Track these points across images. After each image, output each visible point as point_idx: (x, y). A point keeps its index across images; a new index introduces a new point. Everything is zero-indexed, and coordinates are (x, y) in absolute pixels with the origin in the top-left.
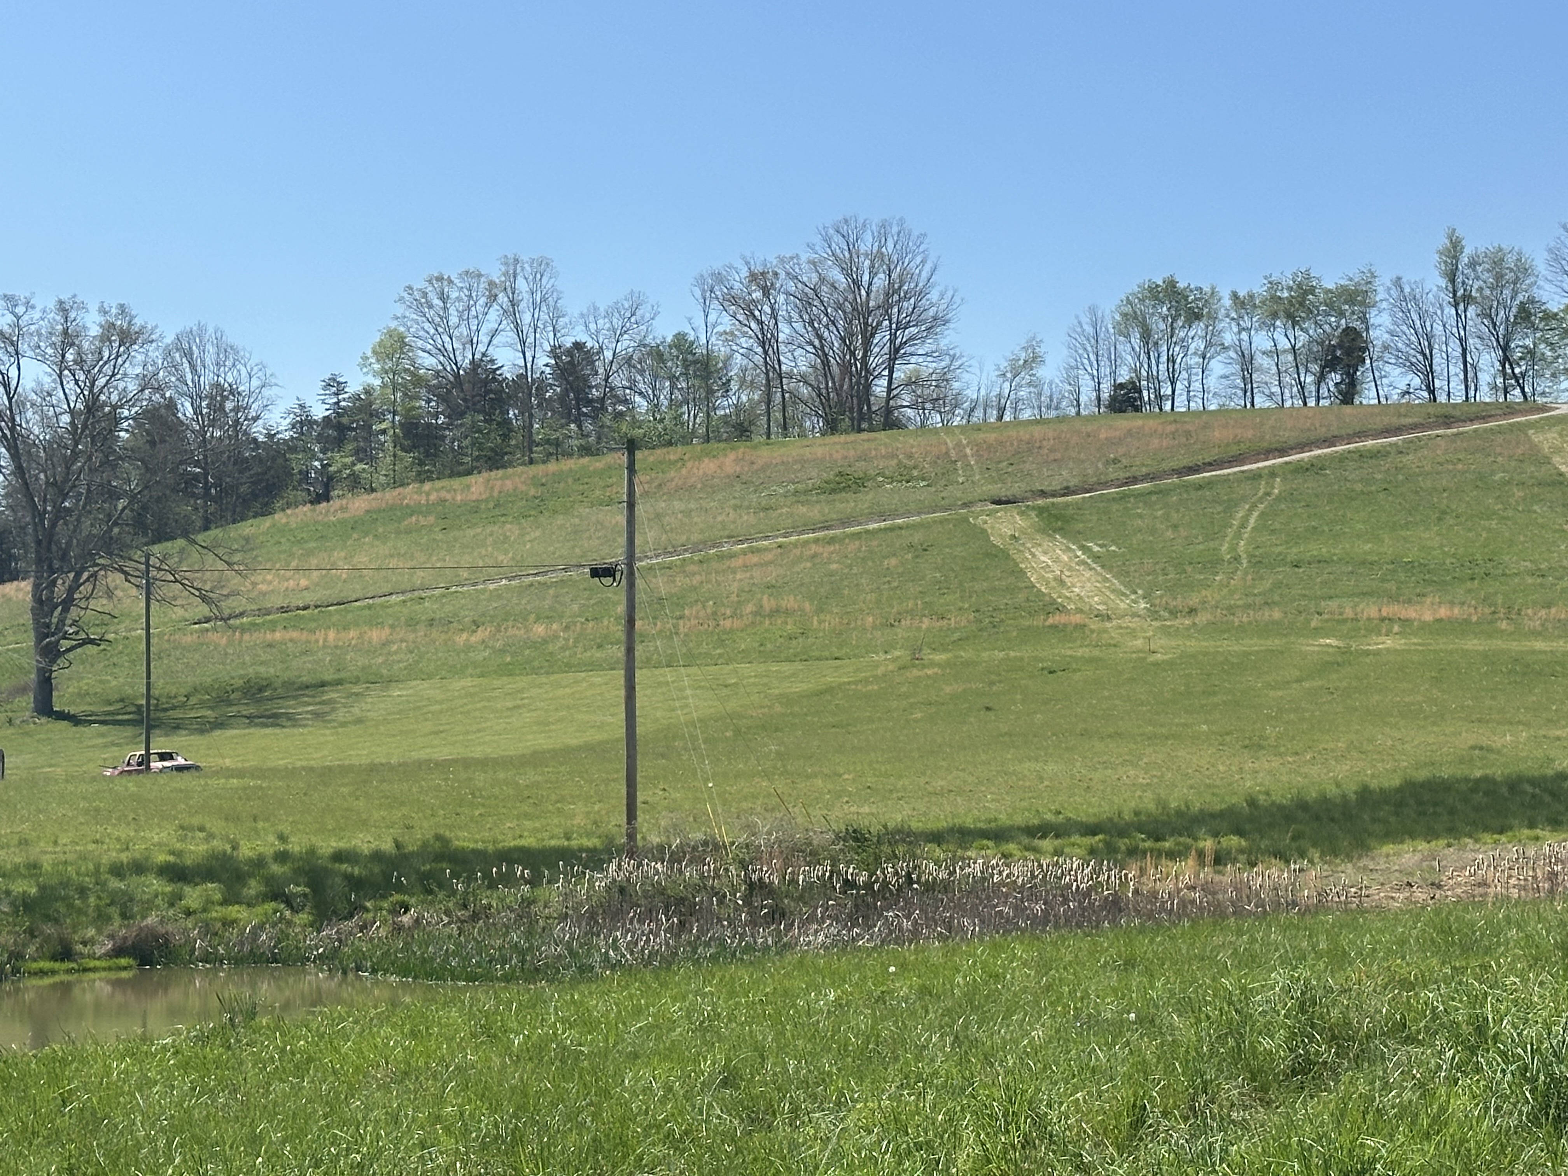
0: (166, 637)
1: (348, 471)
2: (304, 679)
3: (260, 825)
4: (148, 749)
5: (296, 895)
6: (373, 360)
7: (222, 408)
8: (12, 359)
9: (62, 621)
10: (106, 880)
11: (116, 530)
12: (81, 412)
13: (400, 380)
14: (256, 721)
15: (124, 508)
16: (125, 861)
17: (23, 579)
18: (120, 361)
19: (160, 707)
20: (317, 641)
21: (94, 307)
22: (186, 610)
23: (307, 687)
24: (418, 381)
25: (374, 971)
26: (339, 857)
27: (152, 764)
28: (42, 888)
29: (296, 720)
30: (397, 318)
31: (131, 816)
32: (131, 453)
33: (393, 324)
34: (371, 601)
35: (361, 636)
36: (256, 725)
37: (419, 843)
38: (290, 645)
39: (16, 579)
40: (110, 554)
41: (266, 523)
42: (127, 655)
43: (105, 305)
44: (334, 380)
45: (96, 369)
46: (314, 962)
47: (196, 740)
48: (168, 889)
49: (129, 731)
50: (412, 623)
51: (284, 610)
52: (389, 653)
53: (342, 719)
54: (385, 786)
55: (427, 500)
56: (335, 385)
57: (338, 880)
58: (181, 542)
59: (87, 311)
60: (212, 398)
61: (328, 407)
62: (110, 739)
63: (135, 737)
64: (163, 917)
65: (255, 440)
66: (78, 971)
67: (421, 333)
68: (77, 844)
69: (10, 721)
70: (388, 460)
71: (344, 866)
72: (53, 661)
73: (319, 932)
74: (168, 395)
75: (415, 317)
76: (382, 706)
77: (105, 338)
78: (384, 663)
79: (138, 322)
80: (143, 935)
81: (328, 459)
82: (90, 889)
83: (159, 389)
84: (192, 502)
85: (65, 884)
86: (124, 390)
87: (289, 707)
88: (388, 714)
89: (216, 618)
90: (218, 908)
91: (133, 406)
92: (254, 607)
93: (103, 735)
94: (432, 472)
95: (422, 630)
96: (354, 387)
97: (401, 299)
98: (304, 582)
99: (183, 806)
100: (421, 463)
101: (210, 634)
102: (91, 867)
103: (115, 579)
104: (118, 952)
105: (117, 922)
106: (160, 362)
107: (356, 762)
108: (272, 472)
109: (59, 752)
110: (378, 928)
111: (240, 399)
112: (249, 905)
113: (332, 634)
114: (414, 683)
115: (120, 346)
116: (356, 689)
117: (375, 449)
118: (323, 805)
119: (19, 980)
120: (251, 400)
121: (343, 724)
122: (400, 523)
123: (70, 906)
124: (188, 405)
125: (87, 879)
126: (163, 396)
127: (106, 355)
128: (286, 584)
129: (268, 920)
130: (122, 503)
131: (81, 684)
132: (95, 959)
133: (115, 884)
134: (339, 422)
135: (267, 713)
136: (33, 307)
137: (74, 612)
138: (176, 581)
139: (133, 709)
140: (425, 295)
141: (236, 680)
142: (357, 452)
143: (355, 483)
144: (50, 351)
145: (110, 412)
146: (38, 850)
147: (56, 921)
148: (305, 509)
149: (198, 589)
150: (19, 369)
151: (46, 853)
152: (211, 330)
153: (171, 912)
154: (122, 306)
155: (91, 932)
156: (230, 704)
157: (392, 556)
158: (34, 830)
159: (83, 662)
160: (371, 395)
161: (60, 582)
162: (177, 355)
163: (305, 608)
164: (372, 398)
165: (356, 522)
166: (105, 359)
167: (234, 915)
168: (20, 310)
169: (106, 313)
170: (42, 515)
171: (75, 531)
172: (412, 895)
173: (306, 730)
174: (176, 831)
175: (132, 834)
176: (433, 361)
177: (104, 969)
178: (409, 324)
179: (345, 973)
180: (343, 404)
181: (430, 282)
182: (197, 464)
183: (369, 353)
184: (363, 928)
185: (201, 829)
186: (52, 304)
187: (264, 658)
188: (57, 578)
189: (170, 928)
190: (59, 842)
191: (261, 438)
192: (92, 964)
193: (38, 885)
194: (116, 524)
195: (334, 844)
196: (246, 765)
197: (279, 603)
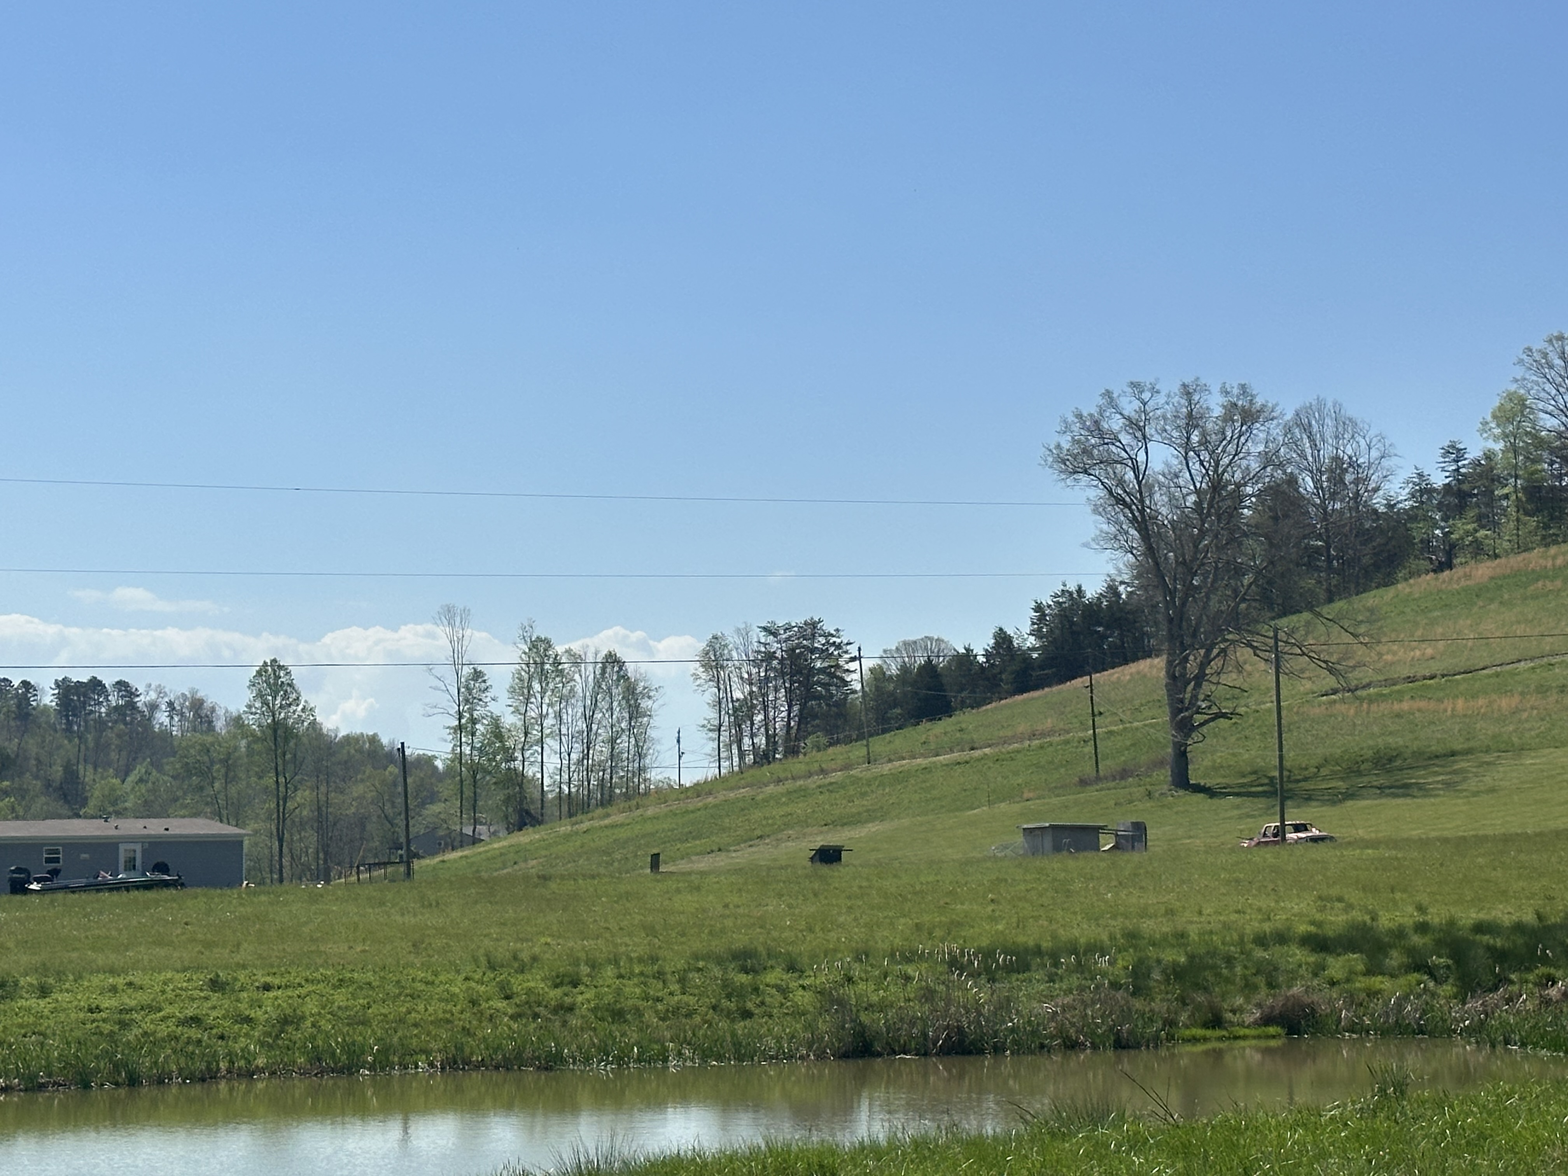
0: (1295, 710)
1: (1470, 538)
2: (1433, 748)
3: (1398, 895)
4: (1282, 820)
5: (1437, 967)
6: (1493, 425)
7: (1342, 481)
8: (1140, 444)
9: (1195, 697)
10: (1251, 949)
11: (1243, 606)
12: (1205, 492)
13: (1521, 444)
14: (1387, 791)
15: (1251, 584)
16: (1268, 930)
17: (1157, 656)
18: (1243, 439)
19: (1292, 778)
20: (1445, 710)
21: (1215, 389)
22: (1313, 682)
23: (1437, 757)
24: (1540, 443)
25: (1523, 1045)
26: (1480, 928)
27: (1288, 836)
28: (1191, 957)
29: (1425, 790)
30: (1516, 381)
31: (1271, 886)
32: (1255, 530)
33: (1513, 388)
34: (1499, 669)
35: (1491, 703)
36: (1388, 795)
37: (1562, 914)
38: (1417, 714)
39: (1150, 656)
40: (1238, 629)
41: (1388, 593)
42: (1258, 728)
43: (1227, 386)
44: (1453, 447)
45: (1220, 449)
46: (1460, 1034)
47: (1328, 811)
48: (1312, 959)
49: (1261, 803)
50: (1542, 690)
51: (1411, 680)
52: (1520, 721)
53: (1475, 789)
54: (1522, 857)
55: (1553, 565)
56: (1454, 452)
57: (1481, 952)
58: (1306, 615)
59: (1210, 393)
60: (1331, 470)
61: (1448, 474)
62: (1244, 811)
63: (1268, 809)
64: (1308, 987)
65: (1375, 511)
66: (1229, 1038)
67: (1543, 395)
68: (1220, 914)
69: (1149, 794)
70: (1512, 525)
71: (1486, 937)
72: (1188, 736)
73: (1464, 1004)
74: (1289, 471)
75: (1535, 378)
76: (1515, 774)
77: (1228, 418)
78: (1515, 731)
79: (1259, 401)
80: (1290, 1004)
81: (1449, 527)
82: (1235, 959)
83: (1281, 465)
84: (1316, 575)
85: (1213, 953)
86: (1247, 468)
87: (1418, 777)
88: (1522, 783)
89: (1344, 690)
90: (1361, 978)
91: (1257, 482)
92: (1381, 678)
93: (1238, 807)
94: (1557, 535)
95: (1553, 697)
96: (1474, 451)
97: (1521, 362)
98: (1429, 651)
99: (1320, 877)
100: (1547, 527)
101: (1337, 706)
102: (1235, 937)
103: (1244, 654)
104: (1267, 1020)
105: (1264, 991)
106: (1281, 438)
107: (1490, 832)
108: (1393, 543)
109: (1196, 824)
110: (1524, 1001)
111: (1360, 471)
112: (1392, 976)
113: (1460, 703)
114: (1547, 751)
115: (1242, 426)
116: (1488, 758)
117: (1497, 514)
118: (1460, 875)
119: (1174, 1046)
120: (1371, 472)
121: (1476, 794)
122: (1526, 588)
123: (1218, 975)
124: (1308, 479)
125: (1232, 948)
126: (1285, 473)
127: (1229, 434)
128: (1412, 653)
129: (1412, 992)
130: (1247, 580)
131: (1215, 757)
132: (1244, 1027)
133: (1260, 954)
134: (1459, 490)
135: (1397, 784)
136: (1158, 392)
137: (1206, 688)
138: (1304, 654)
139: (1266, 781)
140: (1545, 355)
141: (1365, 751)
142: (1479, 518)
143: (1478, 550)
144: (1175, 434)
145: (1234, 491)
146: (1184, 919)
147: (1206, 989)
148: (1428, 577)
149: (1324, 662)
150: (1147, 453)
151: (1192, 922)
152: (1330, 404)
153: (1315, 982)
154: (1243, 387)
155: (1239, 1001)
156: (1359, 773)
157: (1519, 622)
158: (1179, 900)
159: (1216, 736)
160: (1491, 460)
161: (1191, 658)
162: (1297, 430)
163: (1432, 677)
164: (1493, 463)
165: (1480, 589)
166: (1228, 439)
167: (1378, 986)
168: (1146, 396)
169: (1227, 393)
170: (1172, 593)
171: (1204, 608)
172: (1557, 967)
173: (1438, 800)
174: (1315, 902)
175: (1273, 904)
176: (1555, 422)
177: (1254, 1037)
178: (1529, 385)
179: (1493, 1046)
180: (1463, 470)
181: (1550, 341)
182: (1319, 537)
183: (1489, 418)
184: (1509, 1001)
185: (1340, 899)
186: (1176, 388)
187: (1392, 728)
188: (1189, 655)
189: (1315, 998)
190: (1204, 912)
191: (1382, 509)
192: (1242, 1032)
193: (1187, 954)
194: (1243, 600)
195: (1474, 915)
196: (1380, 835)
197: (1406, 673)
